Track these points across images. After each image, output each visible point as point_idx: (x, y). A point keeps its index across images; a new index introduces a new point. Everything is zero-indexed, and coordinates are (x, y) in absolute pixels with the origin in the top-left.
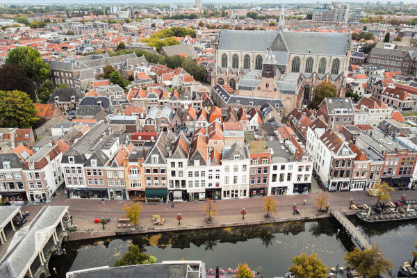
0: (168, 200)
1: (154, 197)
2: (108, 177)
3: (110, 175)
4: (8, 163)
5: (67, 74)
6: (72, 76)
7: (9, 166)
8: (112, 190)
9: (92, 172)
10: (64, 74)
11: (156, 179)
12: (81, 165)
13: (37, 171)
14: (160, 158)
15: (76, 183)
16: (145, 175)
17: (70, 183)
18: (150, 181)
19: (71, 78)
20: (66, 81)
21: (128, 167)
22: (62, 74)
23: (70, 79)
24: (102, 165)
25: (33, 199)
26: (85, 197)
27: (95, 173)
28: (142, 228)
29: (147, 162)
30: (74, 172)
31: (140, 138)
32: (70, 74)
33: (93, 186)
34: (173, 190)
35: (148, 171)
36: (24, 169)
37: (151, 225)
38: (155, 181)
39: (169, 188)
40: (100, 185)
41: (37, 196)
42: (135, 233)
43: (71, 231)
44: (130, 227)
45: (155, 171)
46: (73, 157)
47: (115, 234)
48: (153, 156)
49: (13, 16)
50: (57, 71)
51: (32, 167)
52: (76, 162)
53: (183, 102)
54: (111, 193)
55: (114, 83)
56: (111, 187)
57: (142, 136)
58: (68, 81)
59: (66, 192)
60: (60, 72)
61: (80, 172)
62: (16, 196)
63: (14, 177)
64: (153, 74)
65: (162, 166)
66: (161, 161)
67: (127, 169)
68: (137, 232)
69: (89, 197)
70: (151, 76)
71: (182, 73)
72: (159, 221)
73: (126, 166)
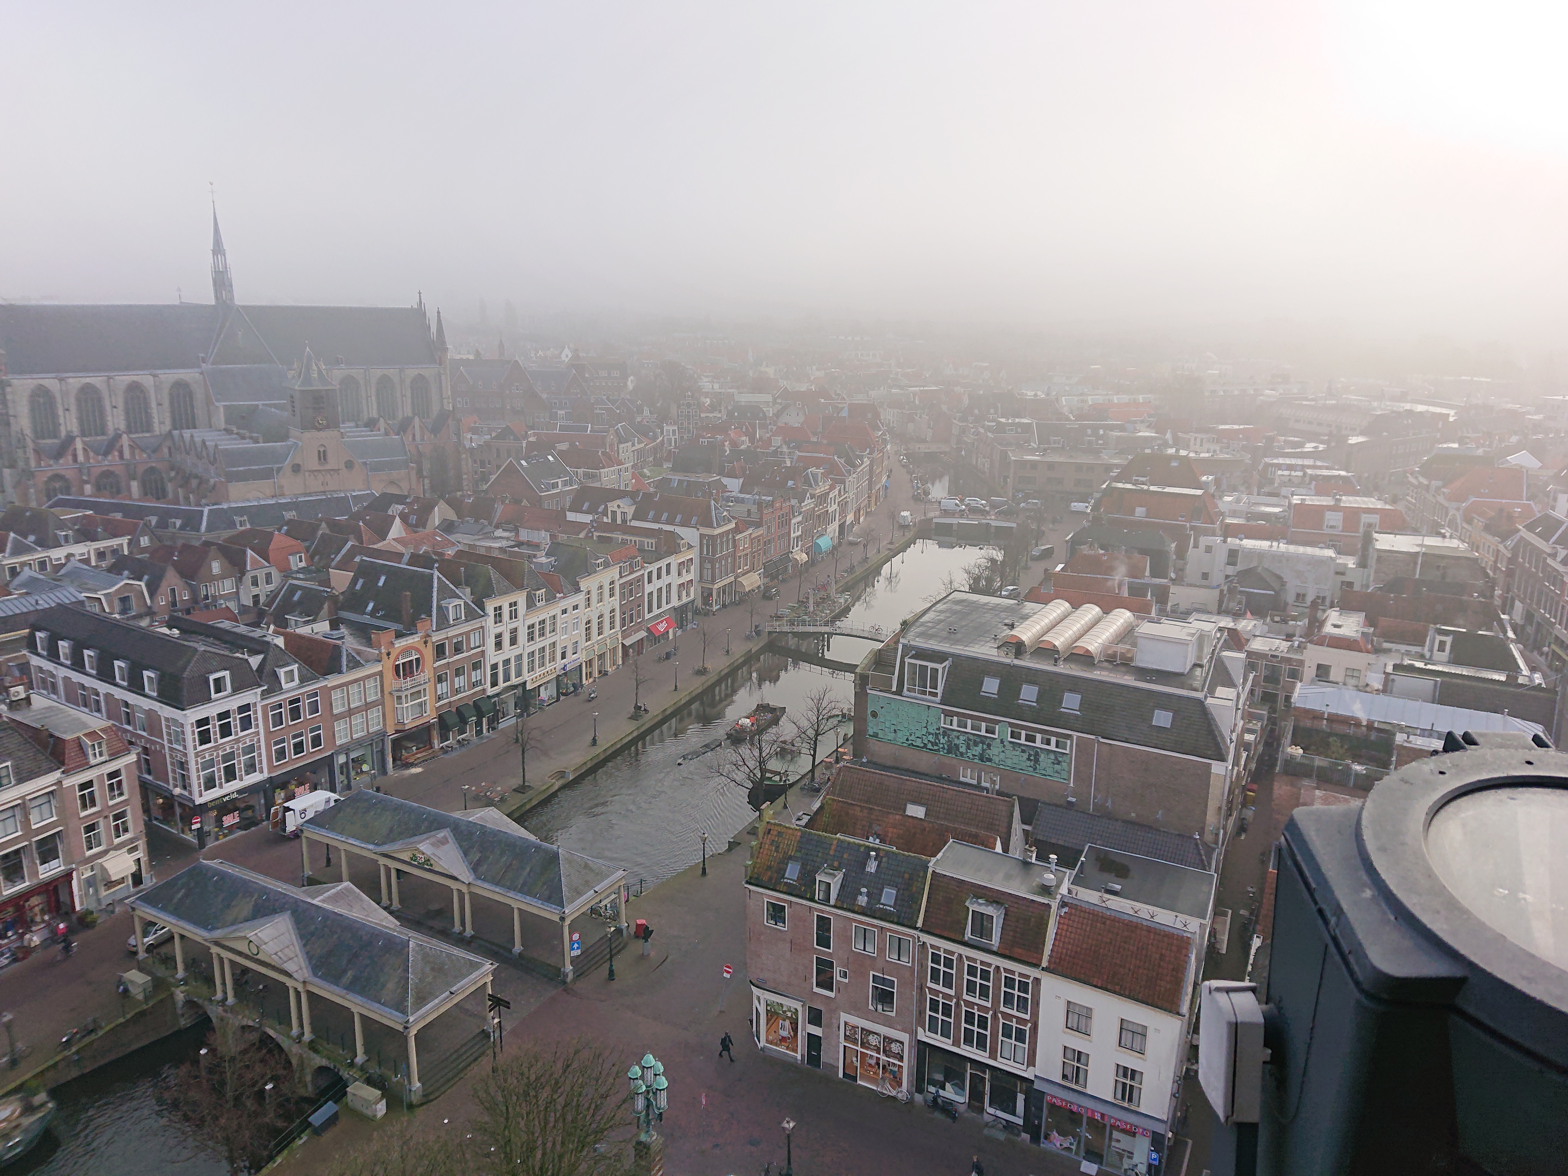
2: (336, 711)
3: (340, 703)
7: (11, 776)
8: (343, 759)
9: (287, 712)
12: (253, 696)
13: (114, 767)
14: (465, 604)
15: (230, 774)
16: (435, 670)
17: (210, 783)
27: (295, 713)
29: (438, 628)
30: (226, 731)
33: (288, 763)
34: (498, 695)
36: (67, 770)
38: (457, 682)
39: (490, 691)
40: (311, 752)
45: (458, 647)
46: (226, 674)
48: (451, 604)
52: (236, 690)
54: (343, 769)
56: (340, 744)
61: (246, 723)
63: (25, 822)
66: (469, 614)
67: (389, 664)
73: (388, 654)
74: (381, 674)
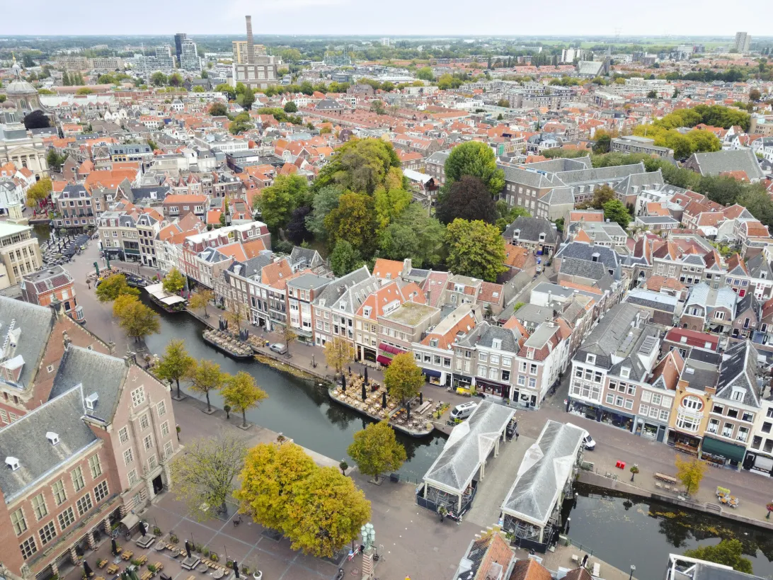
0: (741, 466)
1: (714, 453)
2: (642, 399)
3: (646, 398)
4: (499, 341)
5: (528, 191)
6: (537, 195)
7: (499, 346)
8: (641, 421)
9: (618, 386)
10: (524, 191)
11: (729, 426)
12: (604, 371)
13: (535, 363)
14: (749, 394)
15: (586, 394)
16: (711, 416)
17: (577, 391)
18: (716, 427)
19: (534, 199)
20: (523, 202)
21: (683, 394)
22: (521, 190)
23: (531, 199)
24: (638, 380)
25: (516, 399)
26: (593, 418)
27: (622, 389)
28: (697, 501)
29: (721, 396)
30: (588, 377)
31: (684, 339)
32: (534, 193)
33: (613, 406)
34: (756, 454)
35: (718, 410)
36: (518, 355)
37: (713, 502)
38: (725, 430)
39: (749, 448)
40: (624, 408)
41: (523, 396)
42: (683, 505)
43: (583, 468)
44: (676, 493)
45: (733, 413)
46: (595, 356)
47: (649, 496)
48: (736, 389)
49: (407, 63)
50: (514, 184)
51: (531, 355)
52: (597, 365)
53: (754, 281)
54: (640, 425)
55: (612, 219)
56: (643, 415)
57: (688, 337)
58: (527, 202)
59: (566, 403)
60: (518, 186)
61: (598, 379)
62: (494, 388)
63: (501, 362)
64: (677, 207)
65: (748, 409)
66: (749, 401)
67: (680, 396)
68: (688, 506)
69: (599, 421)
70: (672, 212)
71: (744, 216)
72: (727, 499)
73: (681, 392)
74: (674, 398)
